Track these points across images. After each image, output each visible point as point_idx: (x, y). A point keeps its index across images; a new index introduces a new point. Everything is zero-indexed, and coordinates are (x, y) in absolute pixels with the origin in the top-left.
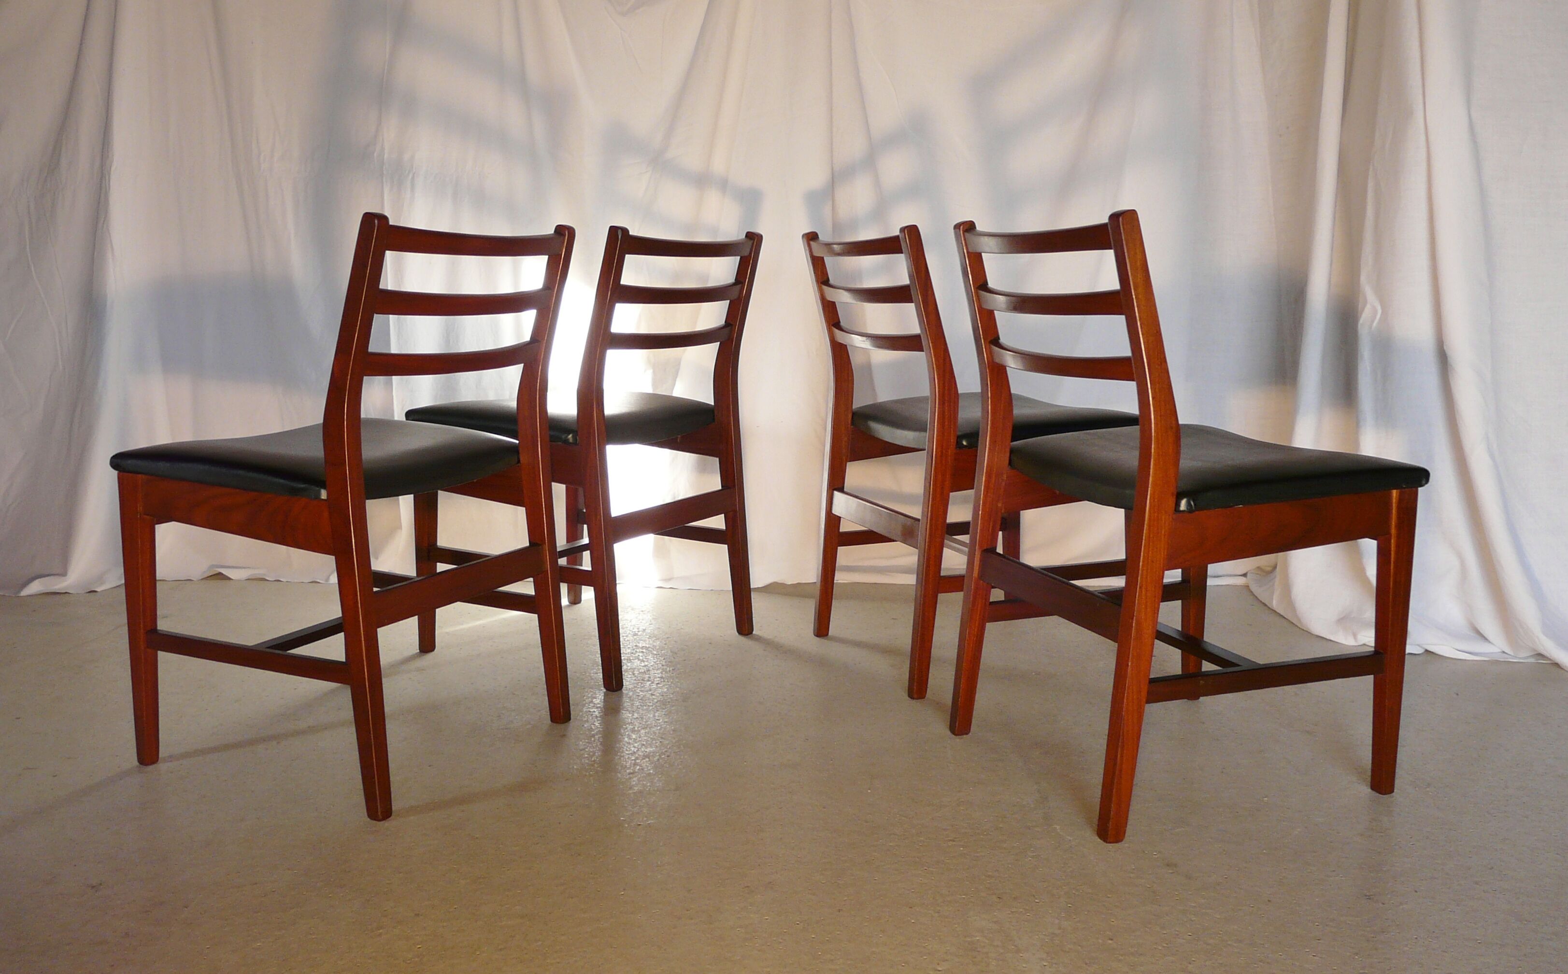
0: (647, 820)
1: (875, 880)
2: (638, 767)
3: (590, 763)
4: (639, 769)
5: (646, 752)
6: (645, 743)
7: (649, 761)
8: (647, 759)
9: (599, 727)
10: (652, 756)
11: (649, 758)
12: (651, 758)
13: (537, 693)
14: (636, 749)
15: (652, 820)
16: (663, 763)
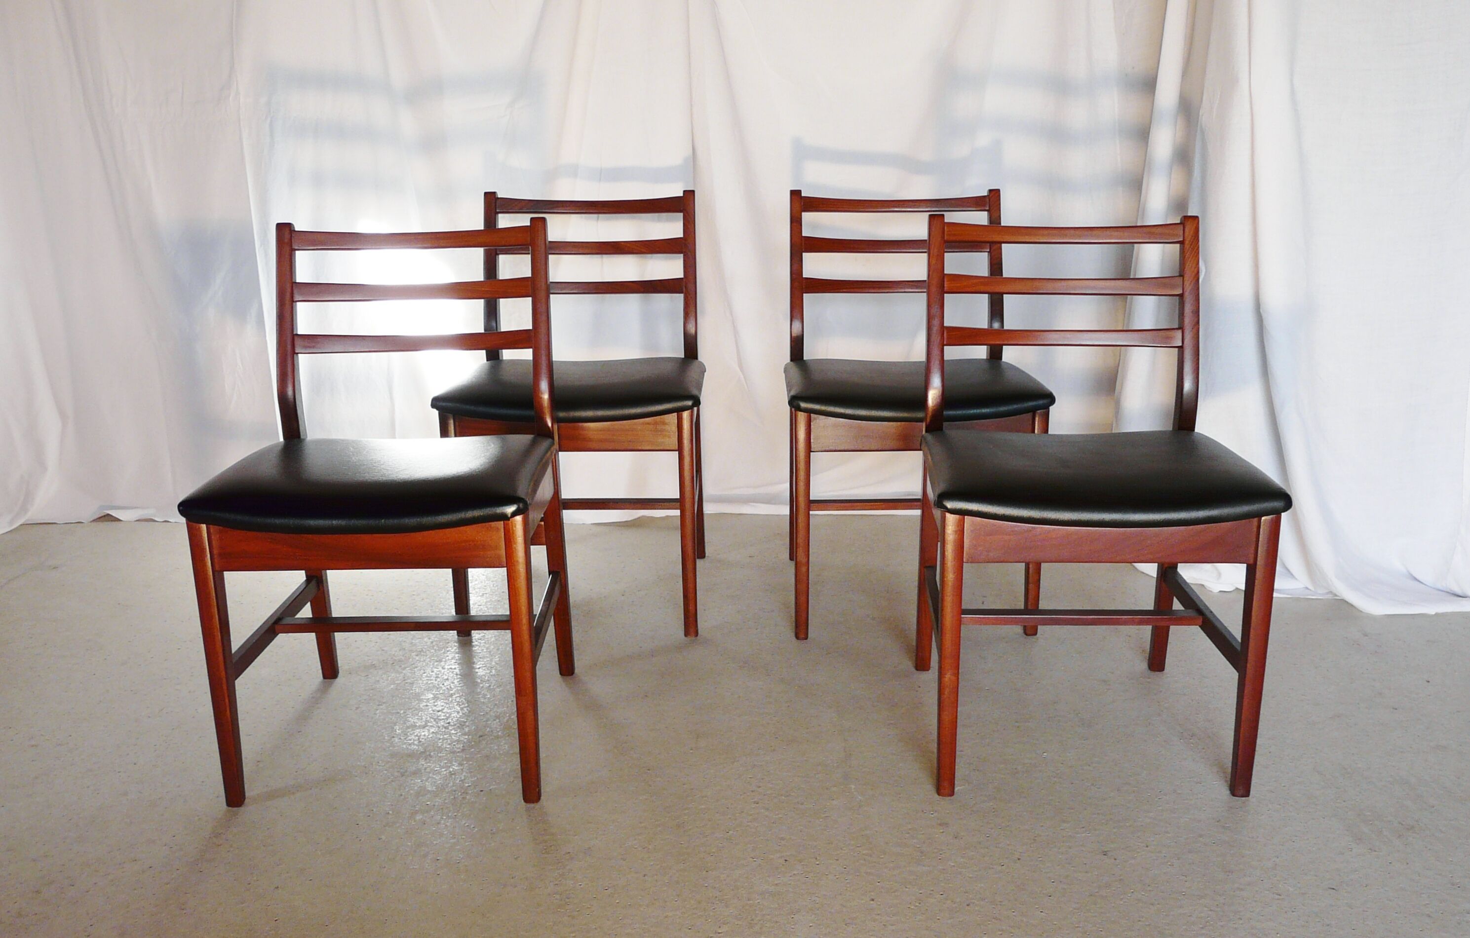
0: (490, 786)
1: (681, 844)
2: (488, 729)
3: (445, 725)
4: (489, 731)
5: (497, 712)
6: (497, 703)
7: (499, 722)
8: (498, 720)
9: (458, 685)
10: (502, 716)
11: (499, 719)
12: (501, 719)
13: (404, 649)
14: (489, 709)
15: (494, 785)
16: (511, 725)
